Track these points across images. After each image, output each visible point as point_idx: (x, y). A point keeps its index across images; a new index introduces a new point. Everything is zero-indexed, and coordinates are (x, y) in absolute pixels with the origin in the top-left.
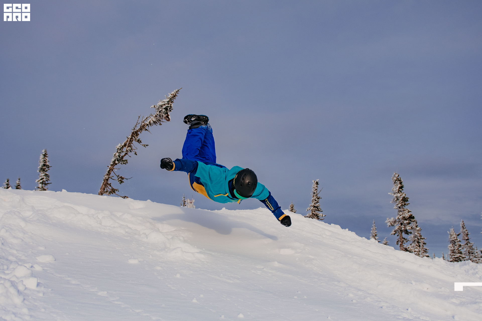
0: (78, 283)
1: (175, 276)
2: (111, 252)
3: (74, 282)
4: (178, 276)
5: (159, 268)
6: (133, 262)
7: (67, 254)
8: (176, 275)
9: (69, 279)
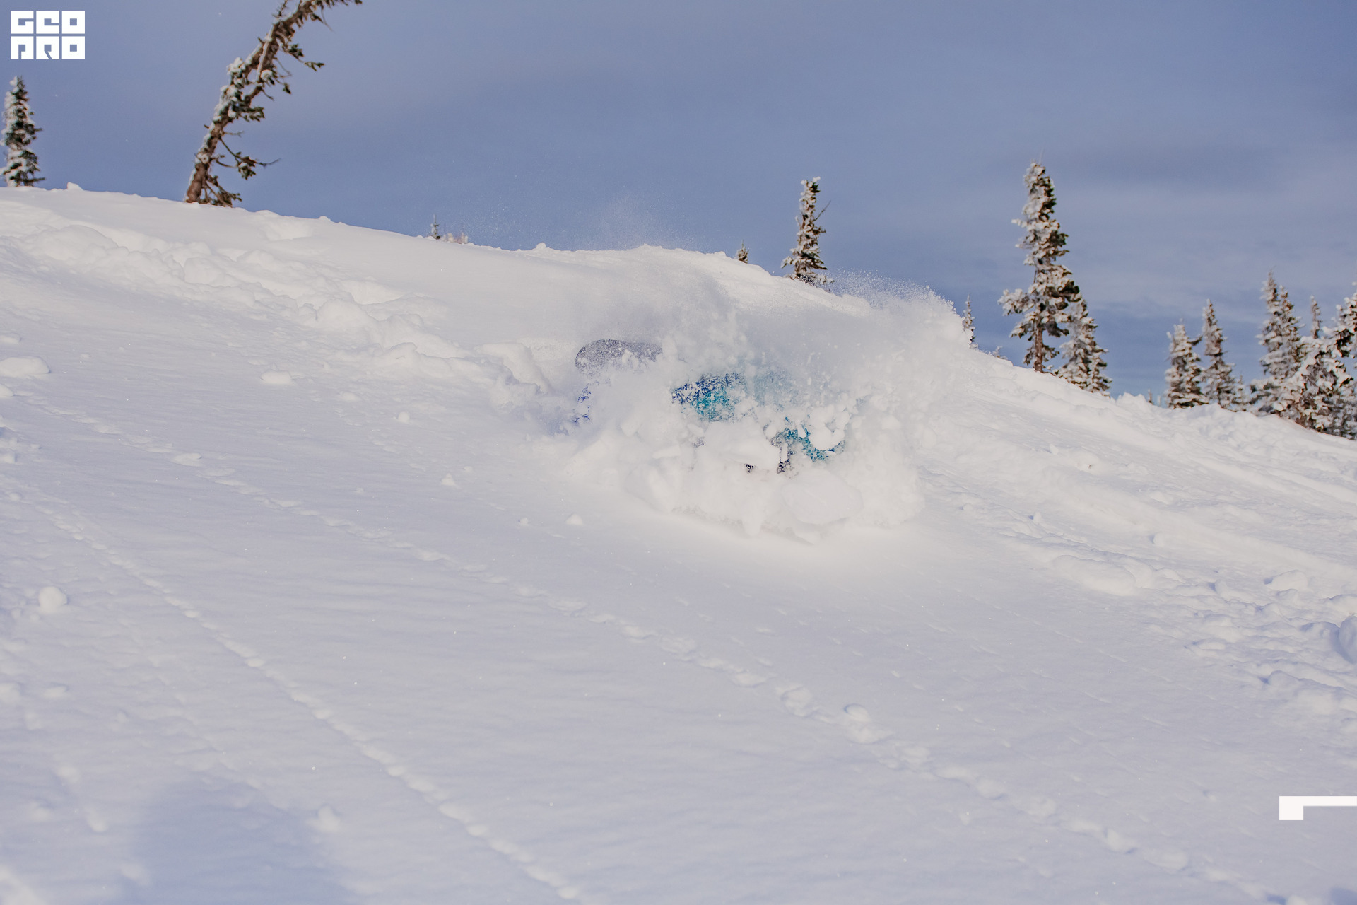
0: (115, 432)
1: (395, 418)
2: (213, 354)
3: (103, 429)
4: (404, 418)
5: (350, 398)
6: (275, 379)
7: (85, 356)
8: (397, 417)
9: (91, 420)
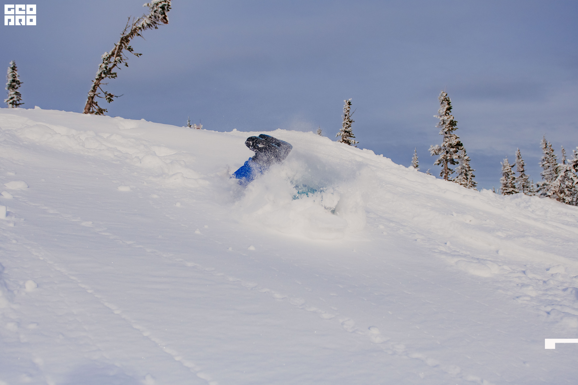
1: (174, 205)
2: (97, 178)
4: (178, 205)
5: (155, 196)
6: (123, 189)
7: (43, 180)
9: (46, 208)
